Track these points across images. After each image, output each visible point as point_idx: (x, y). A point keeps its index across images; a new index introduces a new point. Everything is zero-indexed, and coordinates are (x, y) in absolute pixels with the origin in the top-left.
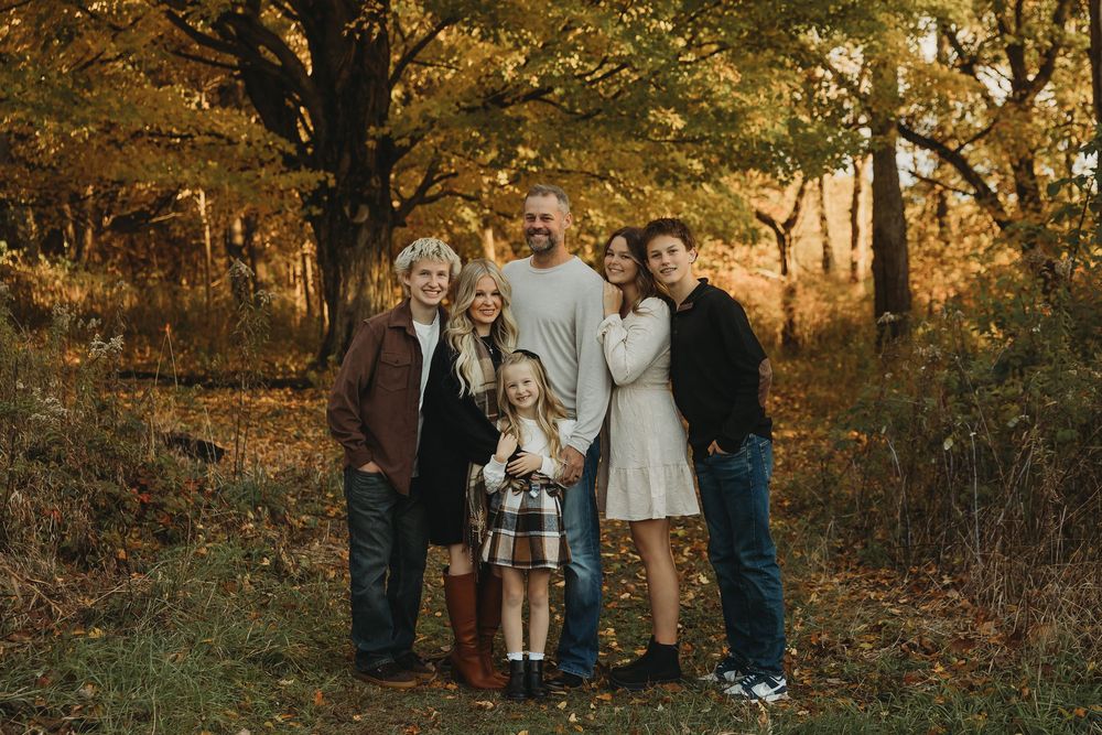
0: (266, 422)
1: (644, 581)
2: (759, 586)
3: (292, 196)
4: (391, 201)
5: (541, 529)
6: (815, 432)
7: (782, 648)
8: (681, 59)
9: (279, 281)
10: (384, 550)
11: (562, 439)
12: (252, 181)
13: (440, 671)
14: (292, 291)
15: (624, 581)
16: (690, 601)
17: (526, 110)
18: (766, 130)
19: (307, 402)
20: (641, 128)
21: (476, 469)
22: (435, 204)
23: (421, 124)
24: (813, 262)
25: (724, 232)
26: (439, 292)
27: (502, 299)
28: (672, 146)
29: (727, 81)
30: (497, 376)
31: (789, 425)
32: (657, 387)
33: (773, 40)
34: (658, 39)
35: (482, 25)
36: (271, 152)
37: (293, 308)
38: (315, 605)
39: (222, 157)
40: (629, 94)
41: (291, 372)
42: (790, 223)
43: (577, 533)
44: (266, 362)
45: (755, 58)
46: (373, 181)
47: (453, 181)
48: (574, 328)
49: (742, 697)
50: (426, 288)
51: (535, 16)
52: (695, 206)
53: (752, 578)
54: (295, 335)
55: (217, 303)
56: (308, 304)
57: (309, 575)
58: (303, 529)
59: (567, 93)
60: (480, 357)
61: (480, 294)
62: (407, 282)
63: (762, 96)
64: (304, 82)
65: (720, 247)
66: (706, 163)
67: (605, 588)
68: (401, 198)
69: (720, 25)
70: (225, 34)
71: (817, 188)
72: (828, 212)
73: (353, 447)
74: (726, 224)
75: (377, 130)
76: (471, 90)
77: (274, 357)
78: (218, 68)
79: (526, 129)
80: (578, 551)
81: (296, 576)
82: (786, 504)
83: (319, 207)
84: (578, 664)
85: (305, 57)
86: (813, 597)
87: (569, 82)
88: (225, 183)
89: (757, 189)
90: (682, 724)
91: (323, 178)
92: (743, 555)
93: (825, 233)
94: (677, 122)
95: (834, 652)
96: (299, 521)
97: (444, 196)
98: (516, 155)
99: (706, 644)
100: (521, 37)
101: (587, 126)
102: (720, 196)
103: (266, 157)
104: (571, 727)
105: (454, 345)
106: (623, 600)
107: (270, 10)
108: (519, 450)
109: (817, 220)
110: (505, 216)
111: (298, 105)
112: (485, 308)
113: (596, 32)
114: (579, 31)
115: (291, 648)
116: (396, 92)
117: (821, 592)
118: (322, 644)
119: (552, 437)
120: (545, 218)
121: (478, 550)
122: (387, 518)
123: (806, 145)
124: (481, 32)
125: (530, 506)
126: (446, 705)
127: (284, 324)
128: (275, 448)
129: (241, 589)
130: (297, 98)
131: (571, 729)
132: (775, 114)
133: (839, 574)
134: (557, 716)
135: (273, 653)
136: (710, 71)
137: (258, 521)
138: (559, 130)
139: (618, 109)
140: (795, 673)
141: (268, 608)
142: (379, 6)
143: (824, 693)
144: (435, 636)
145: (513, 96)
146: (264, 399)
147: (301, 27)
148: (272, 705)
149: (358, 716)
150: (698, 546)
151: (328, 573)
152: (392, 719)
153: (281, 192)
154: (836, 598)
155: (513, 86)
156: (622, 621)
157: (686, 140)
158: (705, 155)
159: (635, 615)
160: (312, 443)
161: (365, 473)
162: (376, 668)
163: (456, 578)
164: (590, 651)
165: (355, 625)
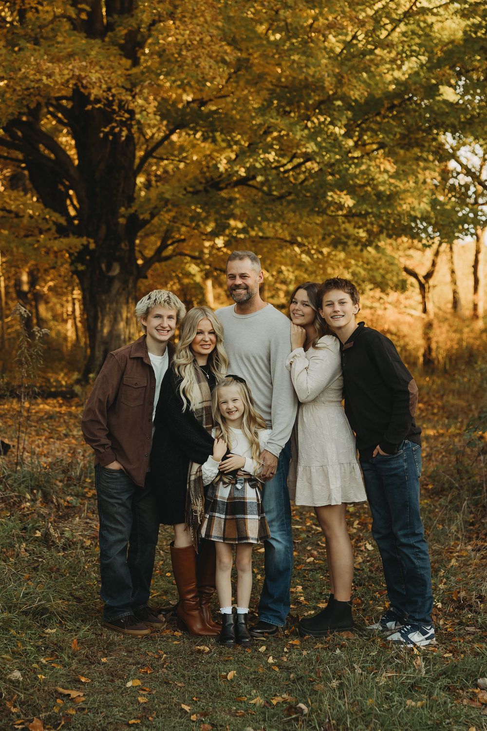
0: (42, 423)
1: (324, 548)
2: (412, 557)
3: (63, 256)
4: (136, 259)
5: (245, 513)
6: (450, 431)
7: (431, 604)
8: (350, 155)
9: (55, 317)
10: (126, 529)
11: (262, 445)
12: (33, 245)
13: (169, 621)
14: (64, 325)
15: (309, 548)
16: (360, 564)
17: (236, 193)
18: (414, 208)
19: (74, 408)
20: (322, 206)
21: (196, 466)
22: (169, 262)
23: (158, 203)
24: (446, 304)
25: (381, 283)
26: (168, 331)
27: (216, 336)
28: (343, 219)
29: (386, 171)
30: (212, 395)
31: (429, 425)
32: (333, 404)
33: (419, 141)
34: (334, 140)
35: (203, 129)
36: (48, 223)
37: (65, 338)
38: (74, 568)
39: (11, 227)
40: (312, 181)
41: (62, 386)
42: (429, 276)
43: (273, 515)
44: (43, 377)
45: (405, 153)
46: (123, 245)
47: (182, 244)
48: (269, 359)
49: (401, 643)
50: (159, 328)
51: (242, 123)
52: (361, 263)
53: (407, 551)
54: (66, 358)
55: (9, 334)
56: (77, 335)
57: (69, 545)
58: (67, 507)
59: (267, 180)
60: (199, 381)
61: (201, 332)
62: (145, 324)
63: (411, 182)
64: (73, 172)
65: (378, 293)
66: (369, 232)
67: (295, 553)
68: (144, 258)
69: (380, 130)
70: (14, 136)
71: (448, 251)
72: (457, 267)
73: (102, 450)
74: (383, 277)
75: (126, 210)
76: (196, 178)
77: (50, 374)
78: (8, 161)
79: (236, 206)
80: (275, 529)
81: (60, 545)
82: (430, 487)
83: (83, 264)
84: (275, 616)
85: (72, 153)
86: (453, 562)
87: (268, 172)
88: (13, 245)
89: (405, 250)
90: (356, 666)
91: (85, 243)
92: (400, 533)
93: (454, 282)
94: (349, 201)
95: (470, 606)
96: (65, 501)
97: (175, 256)
98: (228, 226)
99: (372, 599)
100: (232, 139)
101: (281, 204)
102: (380, 255)
103: (44, 226)
104: (269, 668)
105: (179, 372)
106: (309, 563)
107: (48, 119)
108: (228, 452)
109: (448, 273)
110: (221, 270)
111: (68, 188)
112: (203, 343)
113: (288, 135)
114: (275, 134)
115: (58, 604)
116: (140, 180)
117: (458, 556)
118: (79, 600)
119: (254, 443)
120: (243, 276)
121: (198, 529)
122: (128, 504)
123: (443, 218)
124: (203, 135)
125: (236, 496)
126: (173, 649)
127: (58, 350)
128: (49, 444)
129: (18, 555)
130: (67, 183)
131: (269, 669)
132: (421, 196)
133: (472, 543)
134: (258, 658)
135: (40, 608)
136: (373, 163)
137: (33, 501)
138: (260, 207)
139: (304, 192)
140: (441, 622)
141: (38, 571)
142: (127, 115)
143: (464, 639)
144: (166, 592)
145: (227, 182)
146: (41, 406)
147: (71, 131)
148: (39, 650)
149: (105, 659)
150: (364, 520)
151: (85, 542)
152: (131, 660)
153: (56, 253)
154: (470, 562)
155: (227, 175)
156: (308, 580)
157: (355, 215)
158: (369, 226)
159: (317, 576)
160: (77, 439)
161: (110, 470)
162: (120, 619)
163: (180, 550)
164: (284, 605)
165: (103, 582)
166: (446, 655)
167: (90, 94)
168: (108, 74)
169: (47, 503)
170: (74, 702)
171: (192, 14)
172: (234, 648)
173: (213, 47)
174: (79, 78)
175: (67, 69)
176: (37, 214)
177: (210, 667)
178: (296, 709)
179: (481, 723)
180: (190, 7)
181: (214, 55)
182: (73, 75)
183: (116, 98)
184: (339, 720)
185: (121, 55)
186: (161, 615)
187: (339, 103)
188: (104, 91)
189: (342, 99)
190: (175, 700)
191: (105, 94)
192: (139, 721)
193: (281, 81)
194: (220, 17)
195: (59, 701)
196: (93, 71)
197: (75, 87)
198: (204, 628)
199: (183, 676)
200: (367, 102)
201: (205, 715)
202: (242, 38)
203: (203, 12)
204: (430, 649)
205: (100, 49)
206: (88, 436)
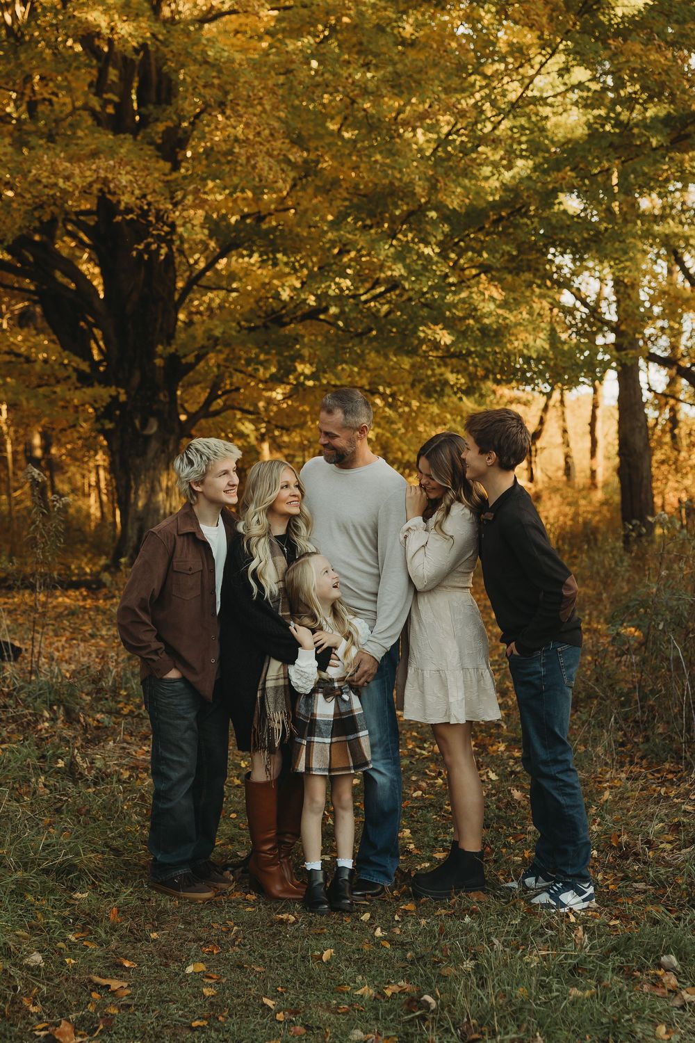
0: (62, 621)
1: (434, 777)
2: (555, 793)
3: (85, 411)
4: (178, 415)
5: (357, 731)
7: (588, 852)
9: (74, 490)
12: (48, 397)
13: (238, 880)
14: (86, 499)
15: (414, 778)
17: (303, 329)
18: (528, 345)
19: (101, 601)
20: (412, 343)
21: (274, 667)
22: (219, 419)
23: (205, 342)
24: (556, 470)
28: (439, 361)
29: (492, 299)
32: (459, 590)
33: (532, 263)
35: (261, 249)
36: (67, 370)
37: (88, 515)
38: (110, 809)
39: (20, 374)
40: (398, 313)
41: (86, 574)
44: (62, 564)
45: (513, 280)
46: (162, 397)
47: (234, 395)
48: (376, 532)
51: (311, 241)
52: (459, 418)
54: (90, 539)
55: (18, 511)
56: (102, 513)
57: (102, 777)
58: (97, 728)
59: (342, 312)
60: (273, 554)
61: (287, 486)
63: (524, 313)
64: (98, 306)
66: (470, 377)
68: (187, 413)
69: (483, 249)
70: (23, 260)
71: (558, 404)
72: (570, 425)
75: (165, 349)
76: (252, 310)
77: (70, 560)
78: (16, 292)
79: (304, 345)
80: (376, 756)
81: (90, 778)
83: (111, 422)
84: (380, 872)
85: (98, 283)
86: (607, 795)
87: (344, 302)
88: (22, 398)
90: (494, 940)
91: (114, 393)
93: (566, 444)
94: (446, 338)
95: (636, 854)
96: (94, 720)
97: (226, 410)
98: (295, 369)
99: (505, 846)
100: (297, 262)
101: (361, 342)
103: (62, 373)
104: (377, 943)
106: (416, 798)
107: (64, 242)
109: (559, 433)
110: (282, 428)
111: (92, 326)
112: (292, 500)
113: (369, 254)
114: (353, 254)
115: (91, 859)
116: (181, 317)
117: (611, 787)
118: (117, 852)
122: (195, 725)
123: (565, 359)
124: (260, 258)
126: (246, 918)
127: (79, 530)
128: (71, 646)
129: (35, 793)
130: (90, 319)
131: (377, 945)
132: (535, 330)
133: (625, 769)
134: (362, 929)
135: (66, 864)
136: (475, 289)
137: (53, 720)
138: (334, 346)
139: (389, 327)
140: (600, 877)
141: (62, 813)
142: (166, 229)
143: (632, 899)
144: (232, 840)
145: (291, 316)
146: (60, 599)
147: (94, 256)
148: (65, 923)
149: (155, 934)
150: (482, 740)
151: (121, 774)
152: (191, 936)
153: (76, 407)
154: (626, 795)
155: (292, 305)
156: (418, 821)
157: (453, 355)
158: (471, 369)
159: (429, 815)
160: (106, 640)
162: (173, 879)
163: (258, 784)
164: (391, 856)
165: (152, 830)
166: (612, 923)
167: (119, 202)
168: (142, 176)
169: (72, 723)
170: (115, 996)
171: (247, 101)
172: (328, 916)
173: (273, 143)
174: (105, 181)
175: (90, 169)
176: (54, 358)
177: (296, 943)
178: (418, 1002)
179: (672, 1019)
180: (245, 93)
181: (275, 153)
182: (97, 177)
183: (152, 207)
184: (481, 1018)
185: (157, 157)
186: (228, 872)
187: (433, 214)
188: (137, 198)
189: (436, 209)
190: (253, 992)
191: (138, 202)
192: (205, 1023)
193: (359, 189)
194: (283, 106)
195: (95, 995)
196: (123, 172)
197: (100, 194)
198: (286, 889)
199: (262, 957)
200: (467, 214)
201: (295, 1013)
202: (309, 135)
203: (261, 98)
204: (590, 914)
205: (131, 147)
206: (130, 642)
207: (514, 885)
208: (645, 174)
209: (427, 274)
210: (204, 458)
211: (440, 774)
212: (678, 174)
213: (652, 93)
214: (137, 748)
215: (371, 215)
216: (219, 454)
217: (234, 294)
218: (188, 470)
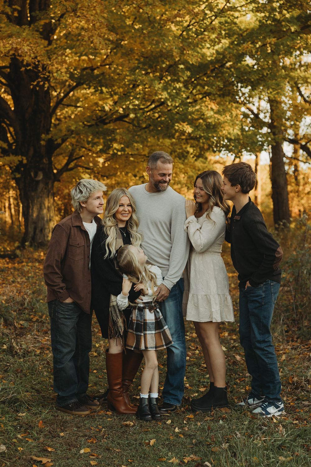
2: (263, 357)
3: (5, 169)
4: (53, 170)
7: (280, 387)
8: (188, 101)
13: (102, 404)
14: (4, 214)
17: (116, 125)
18: (230, 133)
19: (16, 265)
20: (172, 132)
22: (72, 172)
23: (67, 133)
27: (133, 208)
28: (184, 141)
29: (212, 109)
32: (216, 254)
35: (95, 85)
37: (5, 222)
38: (33, 370)
40: (163, 118)
41: (8, 251)
43: (173, 331)
45: (221, 100)
46: (44, 161)
47: (79, 160)
48: (170, 223)
49: (264, 415)
51: (119, 81)
52: (194, 170)
54: (7, 234)
56: (12, 220)
57: (26, 353)
58: (21, 328)
59: (136, 117)
61: (122, 205)
63: (228, 116)
64: (11, 114)
68: (57, 169)
73: (60, 291)
75: (46, 136)
76: (90, 117)
79: (117, 134)
80: (174, 340)
81: (21, 354)
83: (19, 174)
84: (174, 399)
85: (11, 103)
86: (284, 357)
87: (137, 112)
90: (237, 432)
91: (20, 159)
94: (189, 129)
95: (302, 387)
96: (19, 324)
97: (76, 167)
98: (112, 148)
99: (236, 384)
100: (113, 91)
101: (146, 132)
104: (177, 435)
111: (8, 125)
113: (149, 87)
114: (142, 86)
115: (26, 395)
118: (38, 391)
123: (248, 139)
126: (108, 424)
130: (8, 122)
132: (234, 125)
133: (290, 344)
134: (167, 428)
135: (13, 398)
136: (203, 104)
138: (132, 134)
140: (285, 399)
141: (8, 372)
142: (47, 74)
143: (303, 410)
144: (96, 384)
145: (110, 119)
147: (8, 90)
148: (16, 429)
149: (62, 434)
151: (36, 351)
152: (81, 434)
154: (293, 357)
155: (110, 114)
156: (189, 372)
157: (192, 138)
158: (201, 145)
159: (194, 369)
160: (21, 284)
161: (67, 303)
162: (69, 405)
163: (112, 355)
164: (180, 391)
165: (55, 380)
166: (294, 422)
167: (23, 60)
168: (34, 47)
169: (7, 326)
170: (45, 466)
171: (88, 8)
173: (101, 30)
174: (16, 50)
175: (8, 43)
177: (136, 436)
180: (86, 4)
181: (102, 35)
182: (12, 48)
183: (40, 63)
185: (41, 38)
186: (96, 401)
187: (182, 66)
188: (32, 59)
189: (183, 64)
190: (116, 462)
191: (33, 60)
193: (144, 54)
194: (106, 11)
195: (34, 466)
196: (25, 45)
197: (13, 56)
198: (127, 409)
199: (119, 444)
200: (199, 67)
202: (118, 26)
203: (95, 7)
204: (283, 418)
205: (29, 32)
206: (49, 283)
207: (243, 404)
208: (288, 46)
209: (179, 97)
210: (88, 190)
211: (197, 348)
212: (305, 45)
213: (291, 4)
214: (42, 338)
215: (151, 67)
216: (96, 188)
217: (79, 109)
218: (79, 195)
